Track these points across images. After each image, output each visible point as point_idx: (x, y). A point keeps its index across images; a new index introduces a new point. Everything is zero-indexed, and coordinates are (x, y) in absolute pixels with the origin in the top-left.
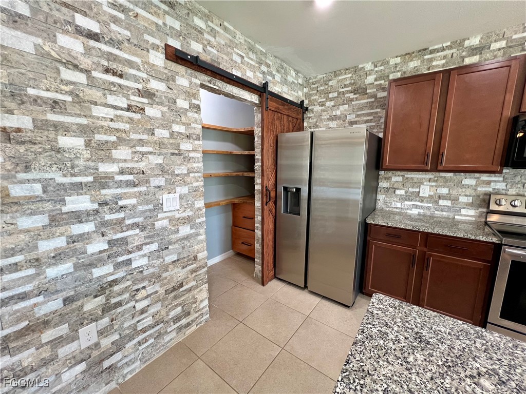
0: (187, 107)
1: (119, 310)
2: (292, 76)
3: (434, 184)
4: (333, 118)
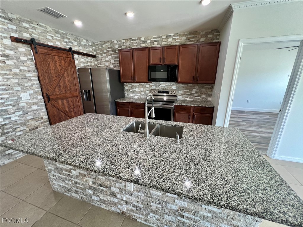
0: (26, 59)
1: (9, 134)
2: (84, 42)
3: (139, 87)
4: (106, 61)
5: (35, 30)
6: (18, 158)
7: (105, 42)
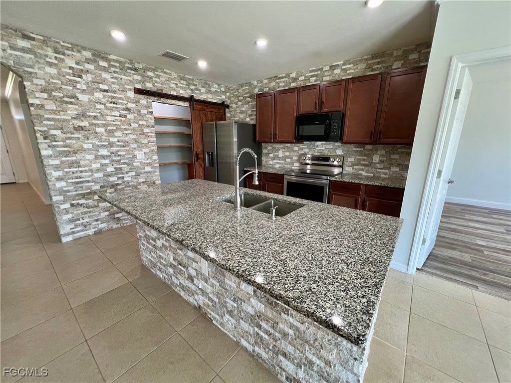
0: (146, 113)
3: (284, 150)
4: (242, 112)
5: (159, 78)
6: (125, 225)
7: (242, 86)
